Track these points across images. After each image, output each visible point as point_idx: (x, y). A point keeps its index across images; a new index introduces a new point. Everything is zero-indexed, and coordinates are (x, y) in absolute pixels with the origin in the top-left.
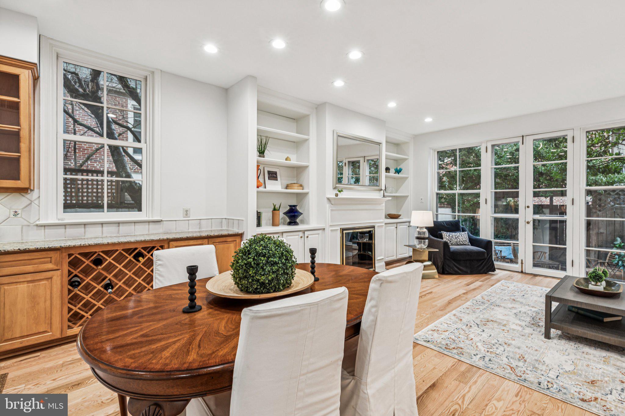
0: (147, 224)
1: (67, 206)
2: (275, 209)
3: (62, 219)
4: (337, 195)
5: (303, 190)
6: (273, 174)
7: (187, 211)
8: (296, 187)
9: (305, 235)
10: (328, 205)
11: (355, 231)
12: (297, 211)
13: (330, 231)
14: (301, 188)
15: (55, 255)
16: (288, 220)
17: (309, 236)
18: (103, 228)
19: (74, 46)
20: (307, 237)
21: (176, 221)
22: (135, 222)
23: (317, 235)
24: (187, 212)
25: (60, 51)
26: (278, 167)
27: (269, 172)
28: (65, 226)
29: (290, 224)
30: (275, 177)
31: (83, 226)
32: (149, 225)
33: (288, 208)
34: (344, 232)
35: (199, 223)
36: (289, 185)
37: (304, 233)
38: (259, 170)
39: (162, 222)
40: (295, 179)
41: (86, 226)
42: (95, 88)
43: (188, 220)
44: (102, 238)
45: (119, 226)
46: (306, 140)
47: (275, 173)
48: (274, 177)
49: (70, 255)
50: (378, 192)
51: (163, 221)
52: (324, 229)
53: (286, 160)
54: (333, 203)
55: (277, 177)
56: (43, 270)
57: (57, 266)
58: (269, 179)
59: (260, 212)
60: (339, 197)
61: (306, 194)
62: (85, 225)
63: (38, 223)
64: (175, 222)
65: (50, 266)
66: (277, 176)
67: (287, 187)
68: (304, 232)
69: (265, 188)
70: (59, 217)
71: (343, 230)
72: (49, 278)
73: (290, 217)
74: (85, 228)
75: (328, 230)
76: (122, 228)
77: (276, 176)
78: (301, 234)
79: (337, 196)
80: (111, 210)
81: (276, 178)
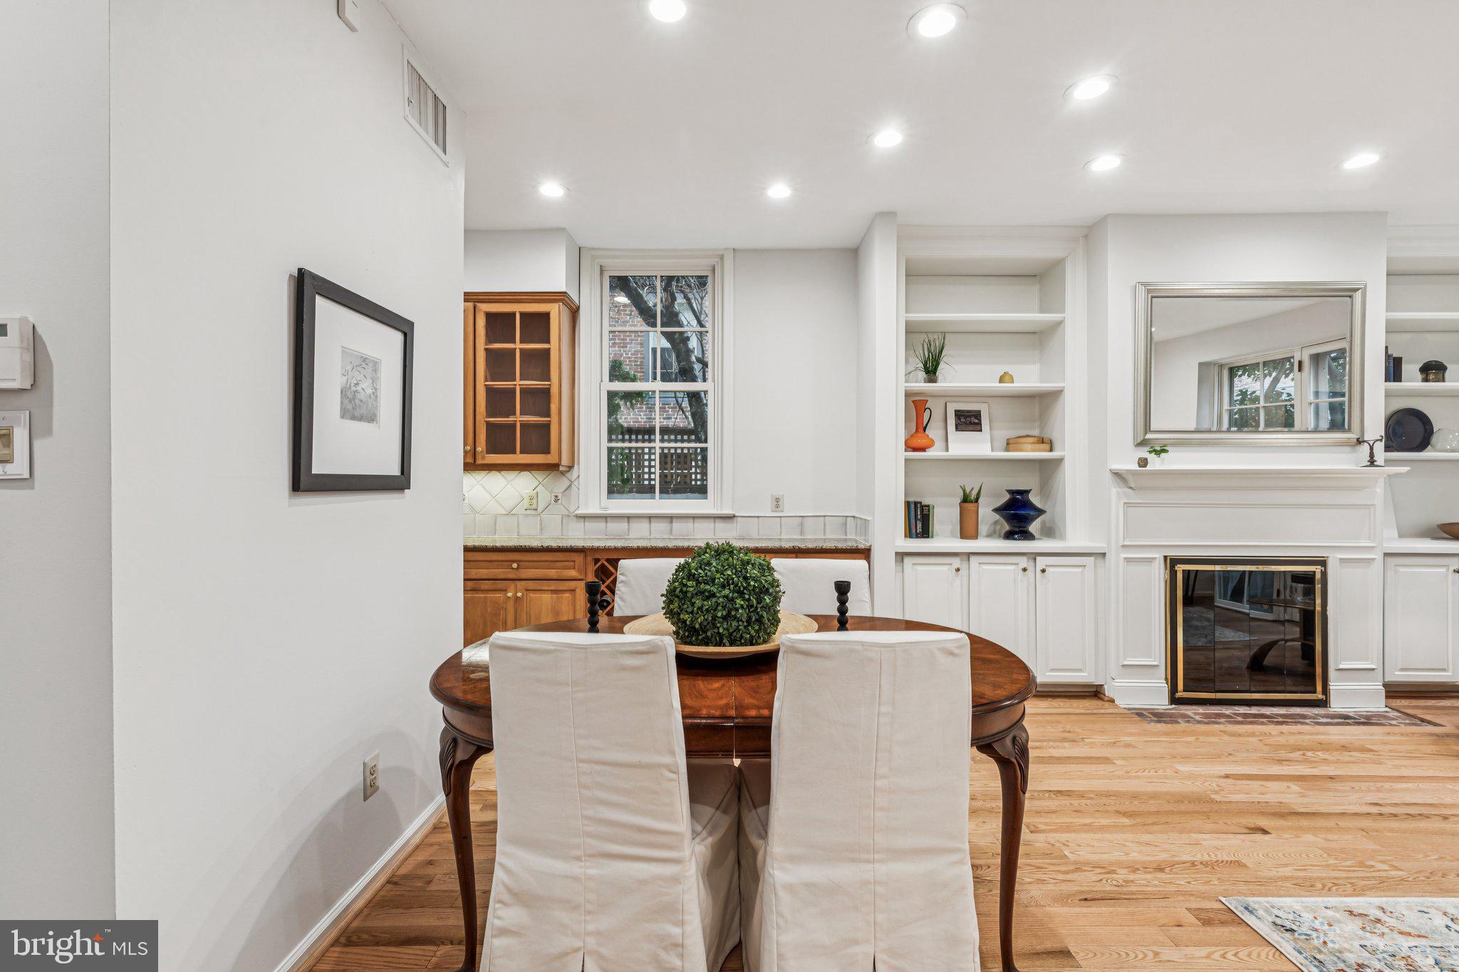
0: (712, 520)
1: (612, 491)
2: (966, 500)
3: (606, 508)
4: (1143, 462)
5: (1051, 450)
6: (970, 416)
7: (777, 500)
8: (1029, 446)
9: (1037, 565)
10: (1115, 492)
11: (1230, 568)
12: (1028, 505)
13: (1122, 562)
14: (1047, 446)
15: (579, 559)
16: (1007, 527)
17: (1049, 570)
18: (652, 524)
19: (620, 250)
20: (1043, 571)
21: (758, 517)
22: (694, 517)
23: (1079, 570)
24: (777, 502)
25: (604, 262)
26: (983, 399)
27: (959, 414)
28: (606, 518)
29: (1009, 536)
30: (975, 423)
31: (626, 520)
32: (715, 522)
33: (1007, 497)
34: (1180, 568)
35: (800, 522)
36: (1011, 442)
37: (1035, 559)
38: (928, 411)
39: (735, 518)
40: (1037, 424)
41: (631, 520)
42: (670, 300)
43: (780, 517)
44: (650, 539)
45: (671, 522)
46: (1059, 324)
47: (977, 415)
48: (971, 423)
49: (597, 561)
50: (1348, 449)
51: (737, 516)
52: (1104, 554)
53: (1001, 381)
54: (1133, 486)
55: (980, 424)
56: (566, 578)
57: (581, 574)
58: (957, 429)
59: (928, 506)
60: (1148, 468)
61: (1060, 461)
62: (628, 517)
63: (577, 512)
64: (757, 519)
65: (573, 573)
66: (980, 420)
67: (1009, 445)
68: (1034, 556)
69: (947, 450)
70: (602, 505)
71: (1172, 563)
72: (572, 591)
73: (1009, 519)
74: (628, 522)
75: (1116, 557)
76: (677, 525)
77: (977, 421)
78: (1023, 562)
79: (1145, 465)
80: (665, 495)
81: (978, 427)
